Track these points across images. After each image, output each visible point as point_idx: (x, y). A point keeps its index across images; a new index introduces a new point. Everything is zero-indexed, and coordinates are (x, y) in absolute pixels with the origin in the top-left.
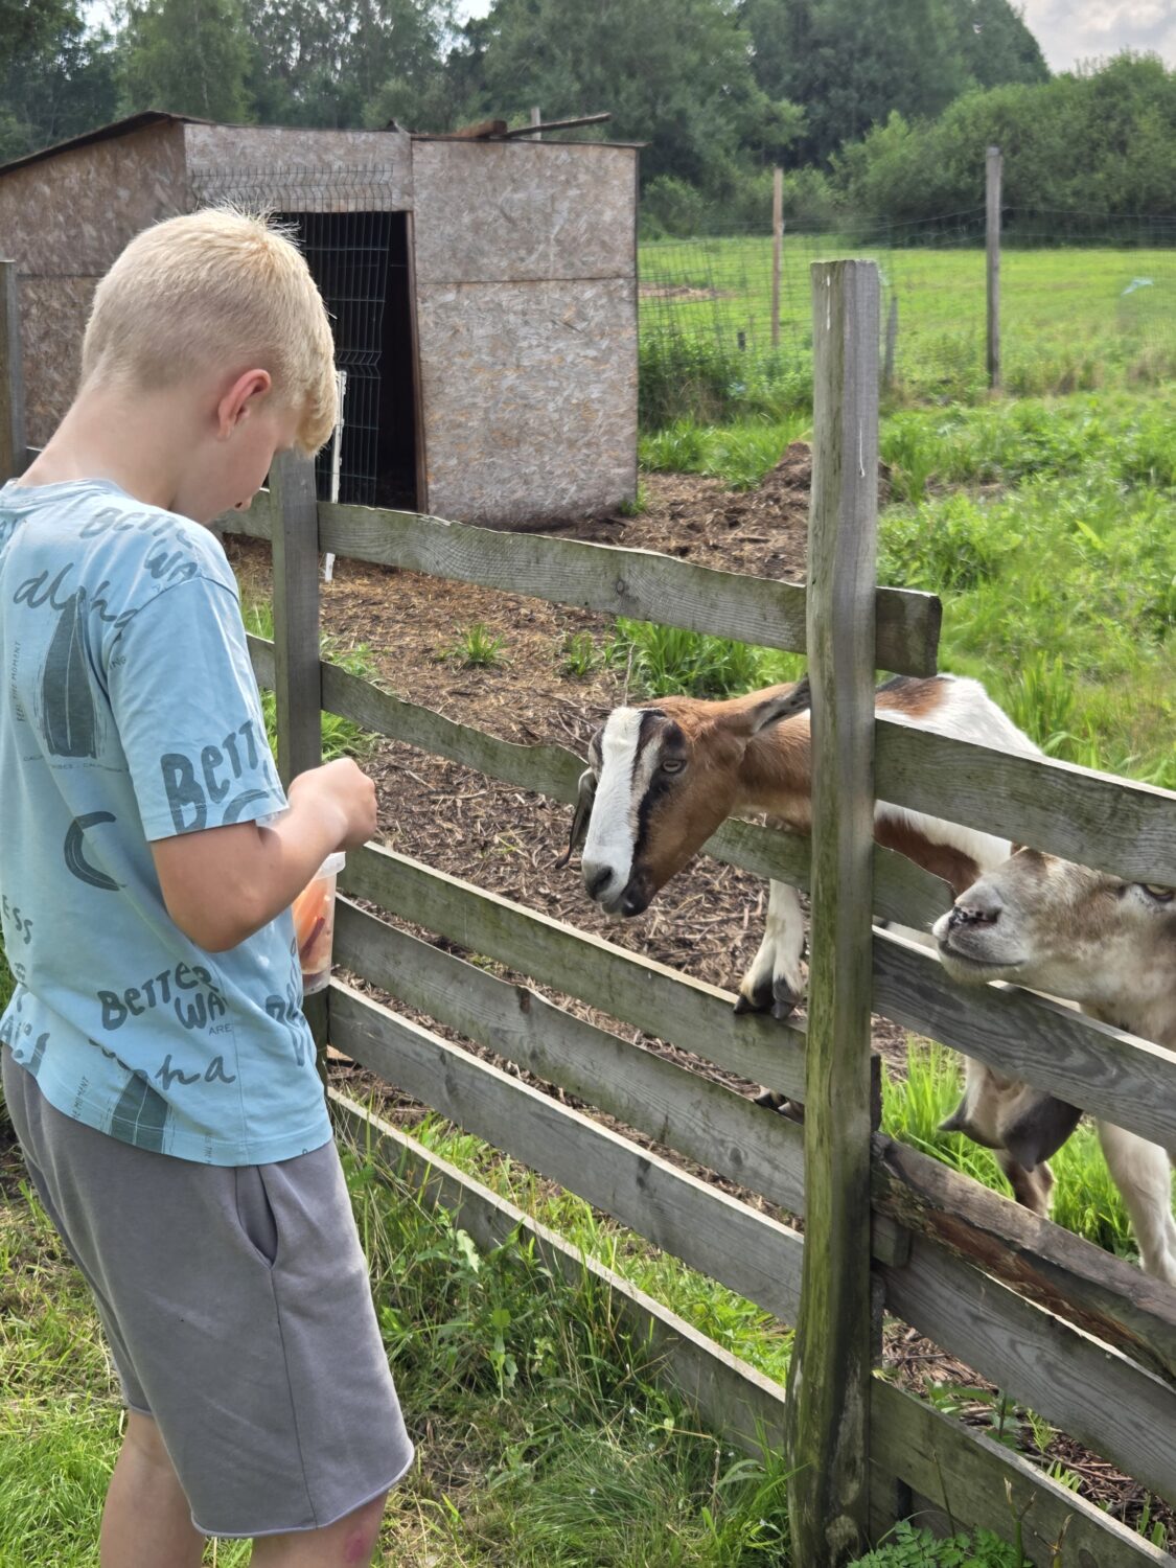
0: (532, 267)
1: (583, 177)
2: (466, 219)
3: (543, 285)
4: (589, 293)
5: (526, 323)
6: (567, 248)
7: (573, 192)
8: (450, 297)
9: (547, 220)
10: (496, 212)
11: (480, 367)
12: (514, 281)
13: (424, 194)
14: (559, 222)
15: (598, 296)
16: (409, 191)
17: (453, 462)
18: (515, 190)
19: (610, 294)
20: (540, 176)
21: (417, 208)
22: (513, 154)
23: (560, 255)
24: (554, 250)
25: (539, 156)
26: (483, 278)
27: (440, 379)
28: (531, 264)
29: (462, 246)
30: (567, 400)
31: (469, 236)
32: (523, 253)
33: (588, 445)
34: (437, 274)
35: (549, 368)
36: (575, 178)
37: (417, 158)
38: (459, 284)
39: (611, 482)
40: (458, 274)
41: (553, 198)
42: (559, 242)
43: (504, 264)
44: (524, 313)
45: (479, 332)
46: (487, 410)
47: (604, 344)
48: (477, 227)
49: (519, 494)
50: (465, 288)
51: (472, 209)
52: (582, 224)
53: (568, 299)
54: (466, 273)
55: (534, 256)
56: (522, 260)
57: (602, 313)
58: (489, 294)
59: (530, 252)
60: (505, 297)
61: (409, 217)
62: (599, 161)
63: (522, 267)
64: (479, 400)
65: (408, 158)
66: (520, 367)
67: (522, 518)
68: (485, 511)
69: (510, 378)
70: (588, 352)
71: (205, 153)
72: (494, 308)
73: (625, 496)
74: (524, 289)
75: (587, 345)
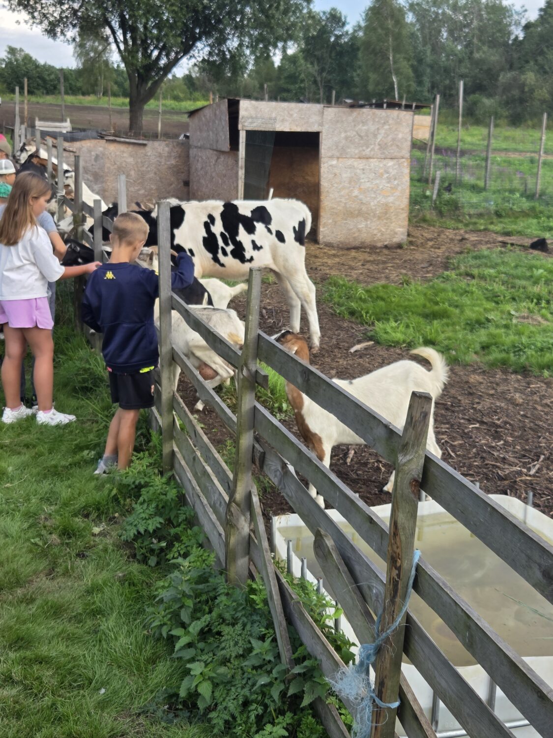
0: (368, 153)
1: (391, 122)
2: (343, 135)
3: (372, 160)
4: (390, 163)
5: (364, 173)
6: (383, 147)
7: (386, 127)
8: (334, 162)
9: (375, 136)
10: (355, 133)
11: (344, 188)
12: (360, 158)
13: (327, 126)
14: (380, 137)
15: (394, 165)
16: (321, 124)
17: (330, 221)
18: (363, 126)
19: (399, 165)
20: (374, 121)
21: (324, 131)
22: (363, 113)
23: (379, 149)
24: (377, 147)
25: (374, 114)
26: (348, 156)
27: (328, 191)
28: (367, 152)
29: (341, 145)
30: (378, 202)
31: (344, 142)
32: (364, 148)
33: (387, 219)
34: (330, 154)
35: (372, 190)
36: (388, 122)
37: (325, 113)
38: (338, 158)
39: (396, 233)
40: (338, 154)
41: (378, 129)
42: (379, 145)
43: (357, 151)
44: (363, 170)
45: (344, 175)
46: (345, 203)
47: (396, 182)
48: (346, 138)
49: (356, 235)
50: (340, 160)
51: (346, 132)
52: (390, 138)
53: (381, 165)
54: (341, 154)
55: (369, 149)
56: (364, 150)
57: (395, 171)
58: (350, 162)
59: (367, 147)
60: (356, 164)
61: (321, 134)
62: (398, 116)
63: (364, 153)
64: (343, 200)
65: (322, 113)
66: (360, 189)
67: (357, 244)
68: (342, 239)
69: (356, 192)
70: (389, 185)
71: (246, 110)
72: (351, 167)
73: (402, 239)
74: (364, 161)
75: (388, 182)
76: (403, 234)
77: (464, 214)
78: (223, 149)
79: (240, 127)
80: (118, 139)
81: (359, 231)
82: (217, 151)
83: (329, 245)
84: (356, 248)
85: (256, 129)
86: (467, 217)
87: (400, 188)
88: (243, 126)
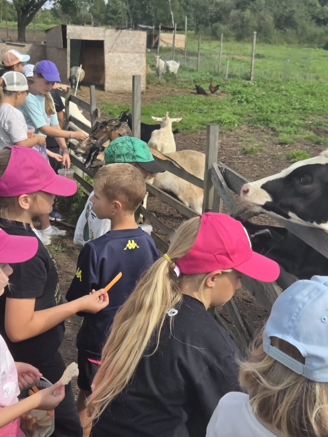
1: (136, 36)
3: (128, 53)
4: (137, 55)
6: (133, 47)
7: (134, 39)
8: (111, 54)
9: (129, 42)
10: (120, 41)
11: (116, 66)
12: (123, 52)
13: (107, 38)
14: (131, 43)
15: (138, 56)
16: (104, 37)
17: (110, 81)
18: (124, 38)
19: (141, 56)
20: (128, 36)
21: (106, 40)
22: (123, 32)
24: (131, 48)
25: (128, 32)
26: (117, 52)
27: (108, 67)
28: (126, 50)
31: (115, 45)
32: (125, 48)
34: (109, 50)
35: (129, 67)
36: (135, 36)
40: (112, 50)
41: (131, 39)
42: (131, 46)
43: (121, 49)
44: (124, 58)
45: (116, 60)
46: (117, 73)
47: (139, 64)
48: (116, 43)
49: (122, 87)
50: (114, 53)
51: (116, 40)
52: (136, 44)
53: (133, 56)
54: (114, 50)
55: (127, 48)
56: (124, 49)
57: (139, 59)
58: (118, 54)
60: (121, 54)
61: (104, 41)
62: (139, 34)
63: (124, 50)
64: (116, 72)
65: (105, 32)
66: (123, 66)
67: (123, 92)
68: (116, 89)
69: (121, 68)
70: (136, 65)
71: (70, 30)
72: (119, 56)
73: (143, 90)
74: (125, 54)
75: (136, 64)
76: (144, 87)
77: (179, 81)
78: (60, 48)
79: (67, 37)
80: (12, 43)
81: (124, 86)
82: (57, 48)
83: (110, 92)
84: (122, 93)
85: (75, 38)
86: (180, 83)
87: (141, 67)
88: (69, 37)
